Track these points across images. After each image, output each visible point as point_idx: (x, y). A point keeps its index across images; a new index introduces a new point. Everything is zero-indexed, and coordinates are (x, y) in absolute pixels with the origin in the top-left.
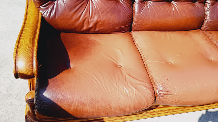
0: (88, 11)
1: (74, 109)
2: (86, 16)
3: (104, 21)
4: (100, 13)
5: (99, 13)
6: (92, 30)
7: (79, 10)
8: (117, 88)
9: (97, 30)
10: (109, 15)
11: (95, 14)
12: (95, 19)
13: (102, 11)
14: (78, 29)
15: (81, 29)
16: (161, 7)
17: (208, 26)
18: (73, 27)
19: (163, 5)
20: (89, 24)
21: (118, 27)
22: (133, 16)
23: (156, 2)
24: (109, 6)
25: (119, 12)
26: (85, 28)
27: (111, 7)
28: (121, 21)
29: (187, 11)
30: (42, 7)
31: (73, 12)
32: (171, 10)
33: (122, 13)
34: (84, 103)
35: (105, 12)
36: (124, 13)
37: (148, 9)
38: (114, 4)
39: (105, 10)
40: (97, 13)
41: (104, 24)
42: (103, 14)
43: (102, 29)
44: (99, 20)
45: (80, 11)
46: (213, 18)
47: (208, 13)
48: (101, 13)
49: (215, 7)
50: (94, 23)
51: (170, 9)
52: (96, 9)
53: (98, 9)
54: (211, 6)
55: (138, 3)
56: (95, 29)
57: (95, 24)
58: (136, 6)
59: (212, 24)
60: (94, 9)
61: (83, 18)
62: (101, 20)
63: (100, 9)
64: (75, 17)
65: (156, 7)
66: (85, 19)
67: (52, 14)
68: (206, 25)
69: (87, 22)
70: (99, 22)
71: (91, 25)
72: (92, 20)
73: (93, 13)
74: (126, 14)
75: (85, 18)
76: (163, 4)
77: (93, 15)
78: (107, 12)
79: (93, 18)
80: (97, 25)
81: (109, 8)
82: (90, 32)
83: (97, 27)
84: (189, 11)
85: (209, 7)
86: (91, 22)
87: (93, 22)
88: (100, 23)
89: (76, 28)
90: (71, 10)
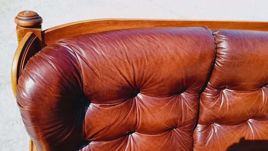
16: (235, 133)
19: (238, 130)
24: (159, 144)
27: (162, 145)
32: (249, 134)
37: (216, 138)
55: (202, 130)
65: (228, 133)
76: (238, 128)
81: (160, 146)
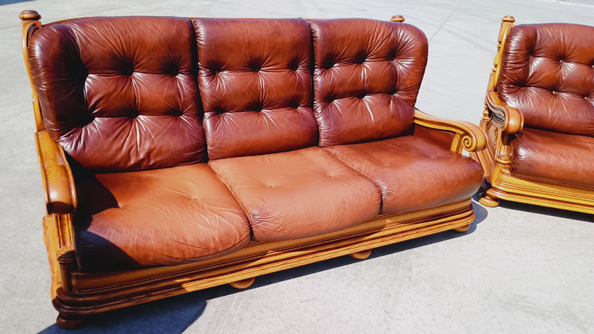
0: (134, 136)
1: (134, 246)
2: (133, 143)
3: (160, 148)
4: (153, 137)
5: (151, 137)
6: (144, 164)
7: (120, 136)
8: (192, 217)
9: (152, 163)
10: (167, 137)
11: (145, 139)
12: (147, 145)
13: (156, 133)
14: (122, 165)
15: (126, 164)
16: (245, 118)
17: (327, 138)
18: (114, 162)
19: (248, 116)
20: (137, 154)
21: (184, 154)
22: (205, 136)
23: (236, 113)
24: (165, 125)
25: (182, 132)
26: (132, 162)
27: (168, 127)
28: (187, 145)
29: (286, 120)
30: (63, 138)
31: (111, 139)
33: (187, 134)
34: (146, 236)
35: (161, 135)
36: (189, 134)
37: (226, 124)
38: (172, 122)
39: (160, 132)
40: (148, 137)
41: (161, 152)
42: (157, 138)
43: (159, 161)
44: (153, 146)
45: (121, 138)
46: (330, 125)
47: (320, 119)
48: (155, 137)
49: (329, 110)
50: (146, 151)
51: (260, 121)
52: (145, 133)
53: (149, 131)
54: (323, 109)
55: (210, 117)
56: (149, 161)
57: (148, 154)
58: (208, 123)
59: (332, 135)
60: (143, 133)
61: (127, 146)
62: (156, 147)
63: (152, 131)
64: (115, 147)
65: (237, 119)
66: (132, 147)
67: (80, 145)
68: (324, 138)
69: (135, 152)
70: (154, 149)
71: (142, 156)
72: (142, 147)
73: (143, 139)
74: (194, 135)
75: (130, 146)
76: (248, 114)
77: (143, 141)
78: (164, 135)
79: (144, 145)
80: (152, 155)
81: (165, 128)
82: (142, 169)
83: (152, 158)
84: (289, 119)
85: (320, 112)
86: (141, 151)
87: (144, 151)
88: (155, 152)
89: (118, 163)
90: (108, 136)
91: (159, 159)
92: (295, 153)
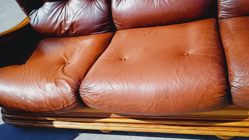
0: (64, 13)
2: (63, 19)
3: (78, 22)
5: (73, 14)
6: (71, 32)
7: (55, 14)
9: (74, 32)
14: (58, 33)
15: (60, 32)
18: (53, 31)
21: (93, 26)
24: (82, 5)
26: (63, 32)
27: (84, 7)
28: (95, 20)
31: (50, 16)
35: (79, 12)
36: (97, 11)
39: (78, 10)
41: (79, 25)
42: (76, 15)
43: (78, 31)
44: (74, 20)
57: (72, 27)
59: (230, 7)
61: (60, 21)
66: (62, 21)
67: (36, 21)
69: (64, 25)
71: (68, 27)
72: (67, 22)
74: (101, 12)
77: (68, 17)
79: (69, 20)
80: (74, 27)
83: (74, 29)
86: (67, 24)
88: (75, 24)
89: (56, 32)
91: (78, 29)
92: (184, 26)
